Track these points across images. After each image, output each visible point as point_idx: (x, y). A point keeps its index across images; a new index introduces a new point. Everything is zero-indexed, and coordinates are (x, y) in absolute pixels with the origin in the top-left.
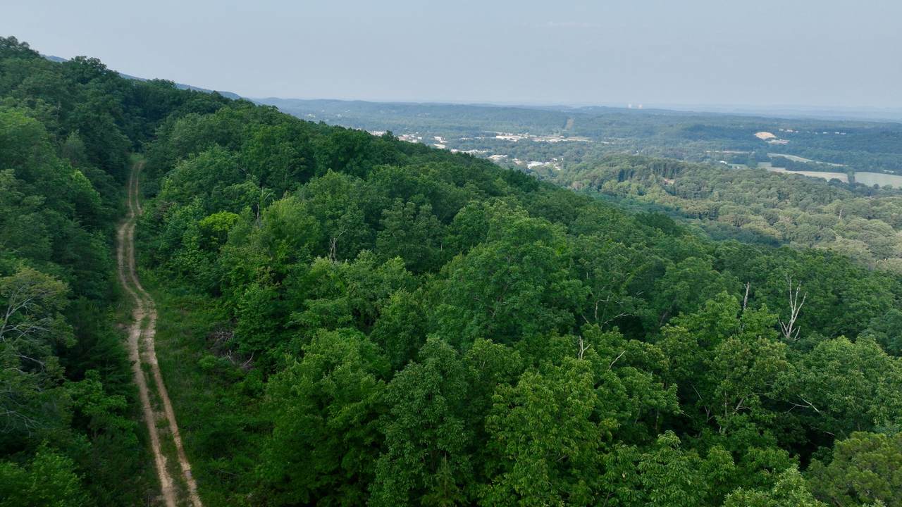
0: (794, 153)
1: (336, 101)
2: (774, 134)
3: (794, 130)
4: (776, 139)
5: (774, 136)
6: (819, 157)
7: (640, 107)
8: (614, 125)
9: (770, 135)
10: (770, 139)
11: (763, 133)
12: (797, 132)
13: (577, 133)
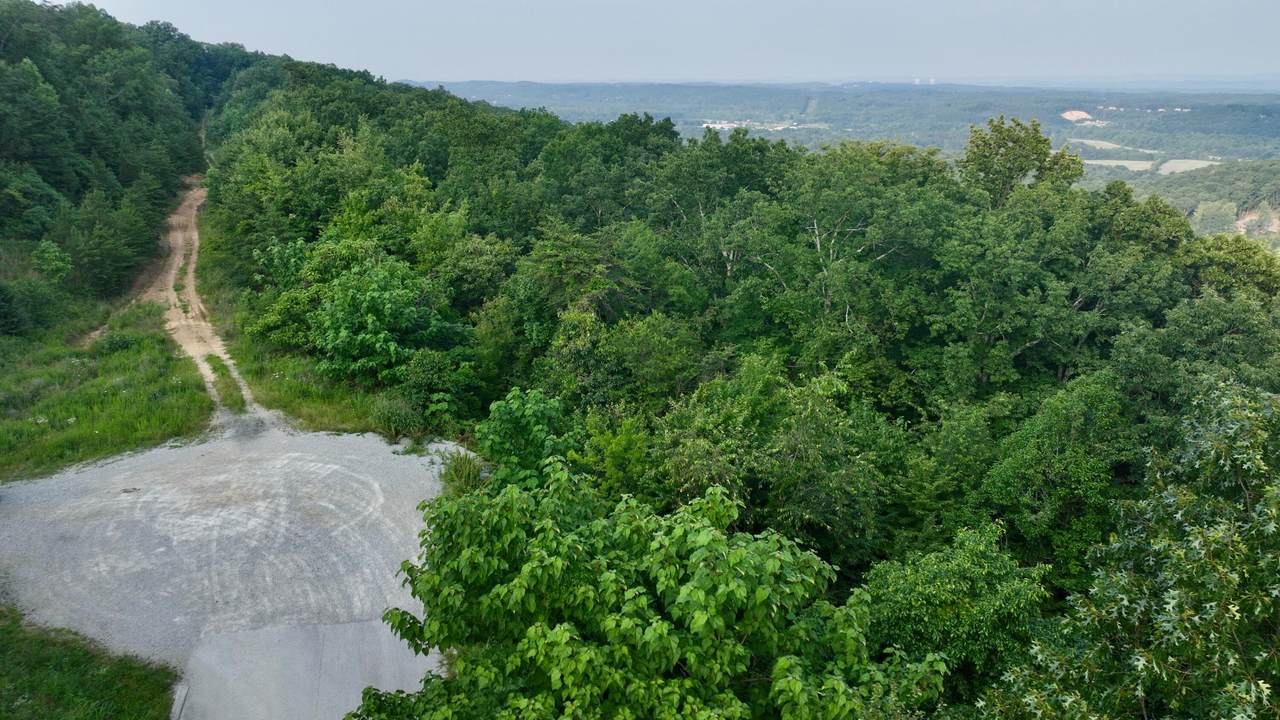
0: (1104, 137)
1: (492, 82)
2: (1089, 113)
3: (1118, 107)
4: (1091, 120)
5: (1089, 117)
6: (1133, 142)
7: (932, 81)
8: (873, 106)
9: (1083, 115)
10: (1083, 120)
11: (1074, 112)
12: (1122, 109)
13: (817, 118)
